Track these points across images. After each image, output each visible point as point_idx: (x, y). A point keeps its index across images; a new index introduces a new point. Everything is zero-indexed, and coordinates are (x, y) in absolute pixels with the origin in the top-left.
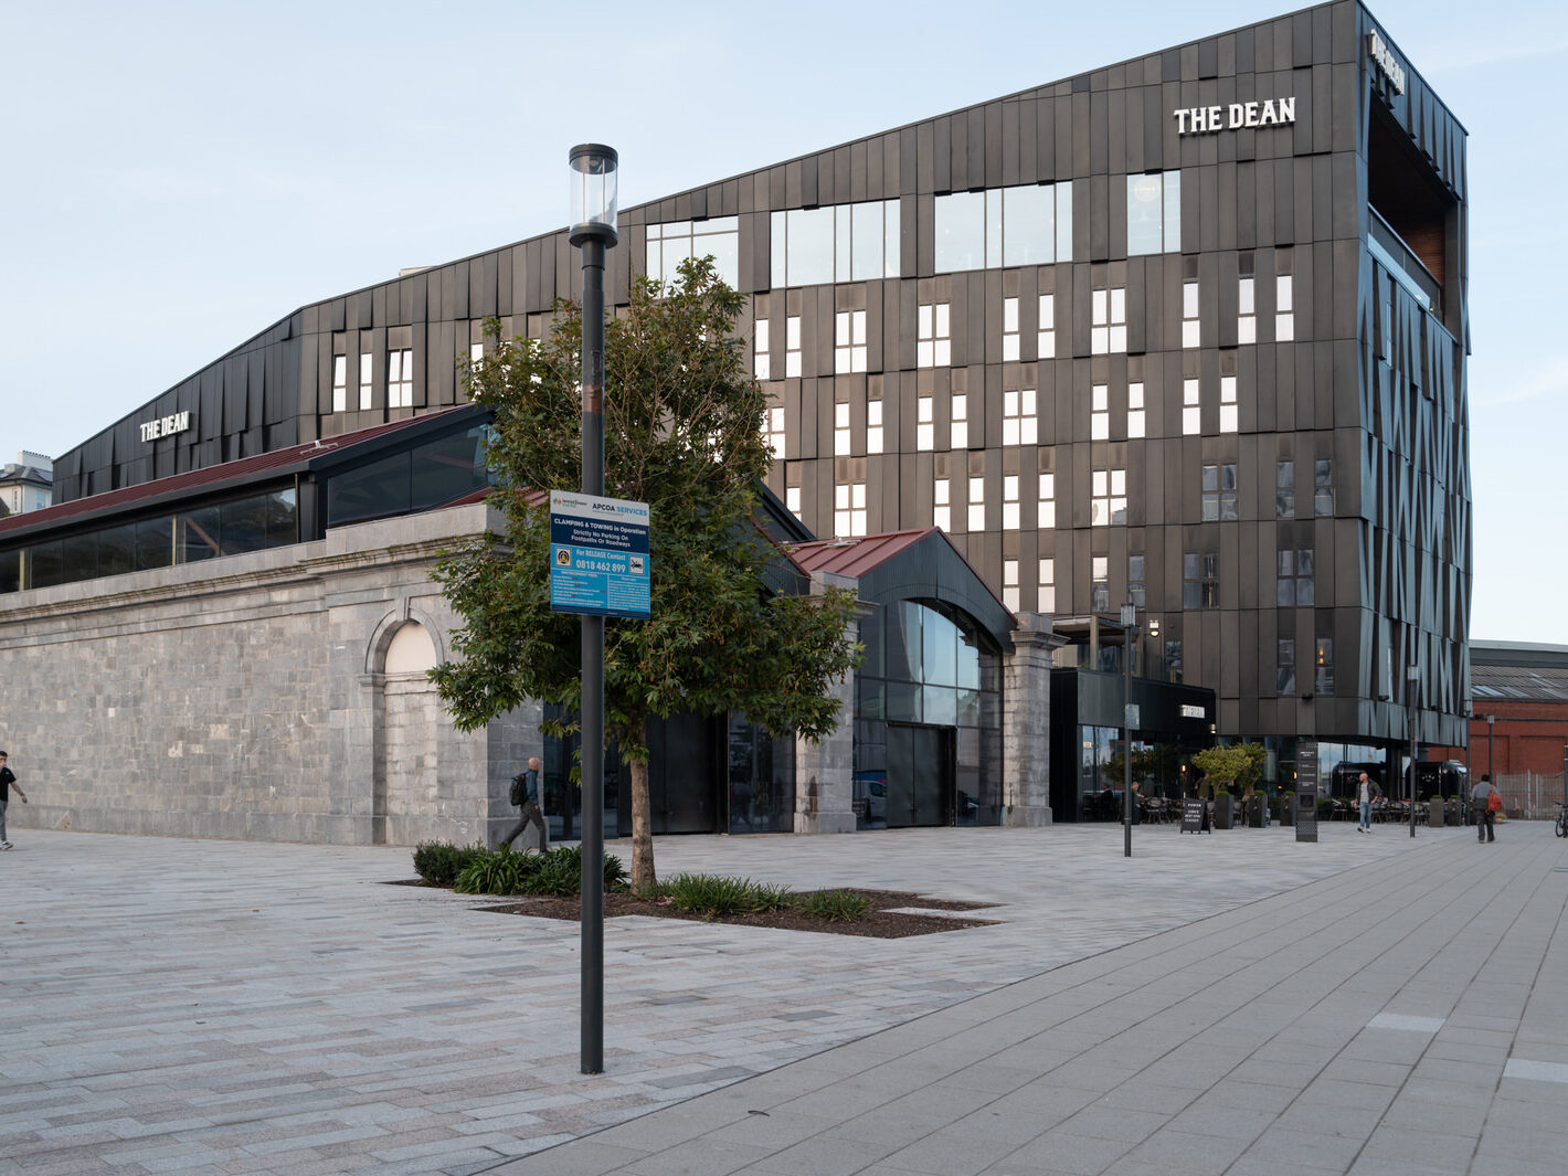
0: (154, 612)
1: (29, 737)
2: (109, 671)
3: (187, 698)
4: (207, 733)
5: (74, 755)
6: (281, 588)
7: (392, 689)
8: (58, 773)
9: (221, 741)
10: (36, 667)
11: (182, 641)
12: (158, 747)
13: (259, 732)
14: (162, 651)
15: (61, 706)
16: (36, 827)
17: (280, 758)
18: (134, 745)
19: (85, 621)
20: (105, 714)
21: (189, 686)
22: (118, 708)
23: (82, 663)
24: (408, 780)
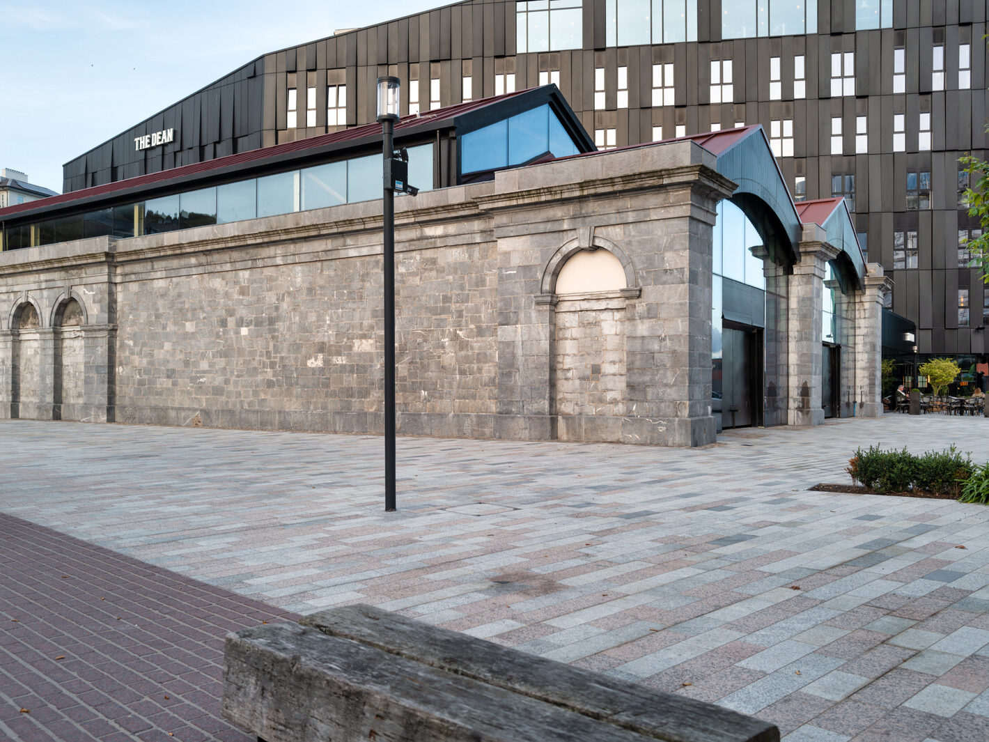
0: (292, 248)
1: (155, 352)
2: (241, 297)
3: (328, 318)
4: (351, 347)
5: (204, 365)
6: (436, 225)
7: (564, 307)
8: (188, 381)
9: (365, 354)
10: (162, 296)
11: (322, 271)
12: (296, 359)
13: (409, 345)
14: (299, 280)
15: (190, 327)
16: (166, 424)
17: (433, 367)
18: (269, 357)
19: (216, 257)
20: (237, 333)
21: (329, 308)
22: (252, 327)
23: (213, 292)
24: (581, 385)
